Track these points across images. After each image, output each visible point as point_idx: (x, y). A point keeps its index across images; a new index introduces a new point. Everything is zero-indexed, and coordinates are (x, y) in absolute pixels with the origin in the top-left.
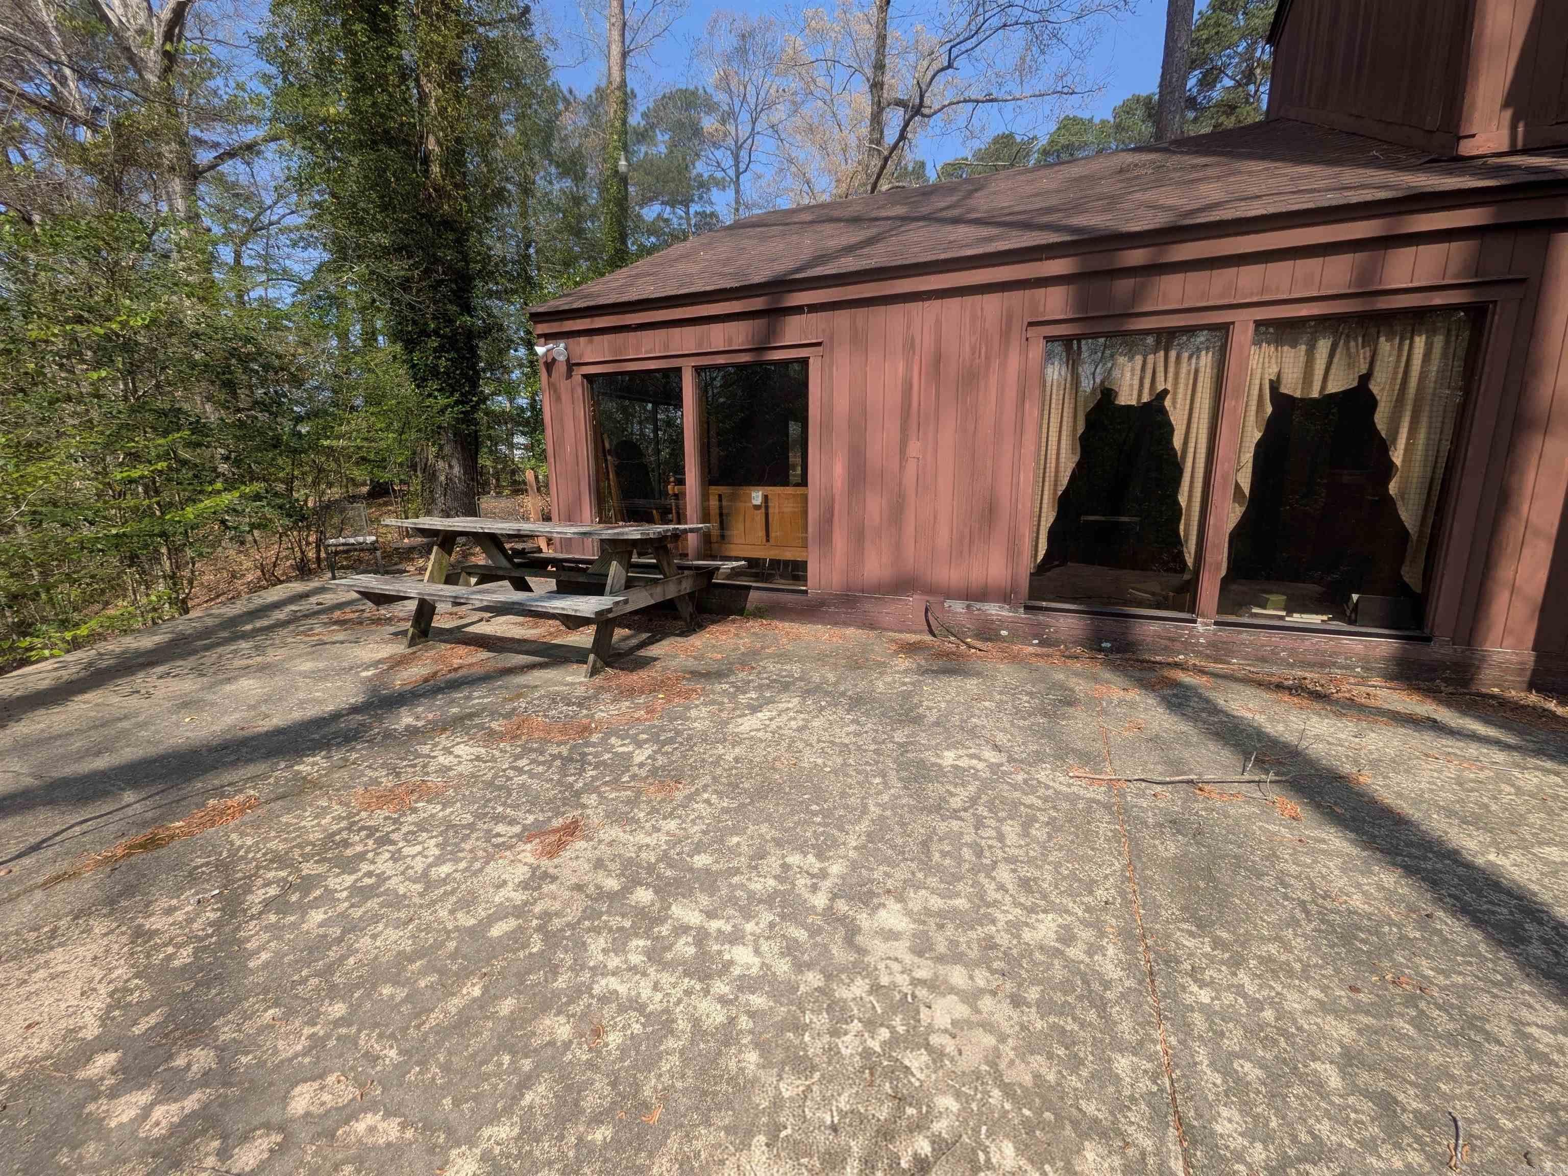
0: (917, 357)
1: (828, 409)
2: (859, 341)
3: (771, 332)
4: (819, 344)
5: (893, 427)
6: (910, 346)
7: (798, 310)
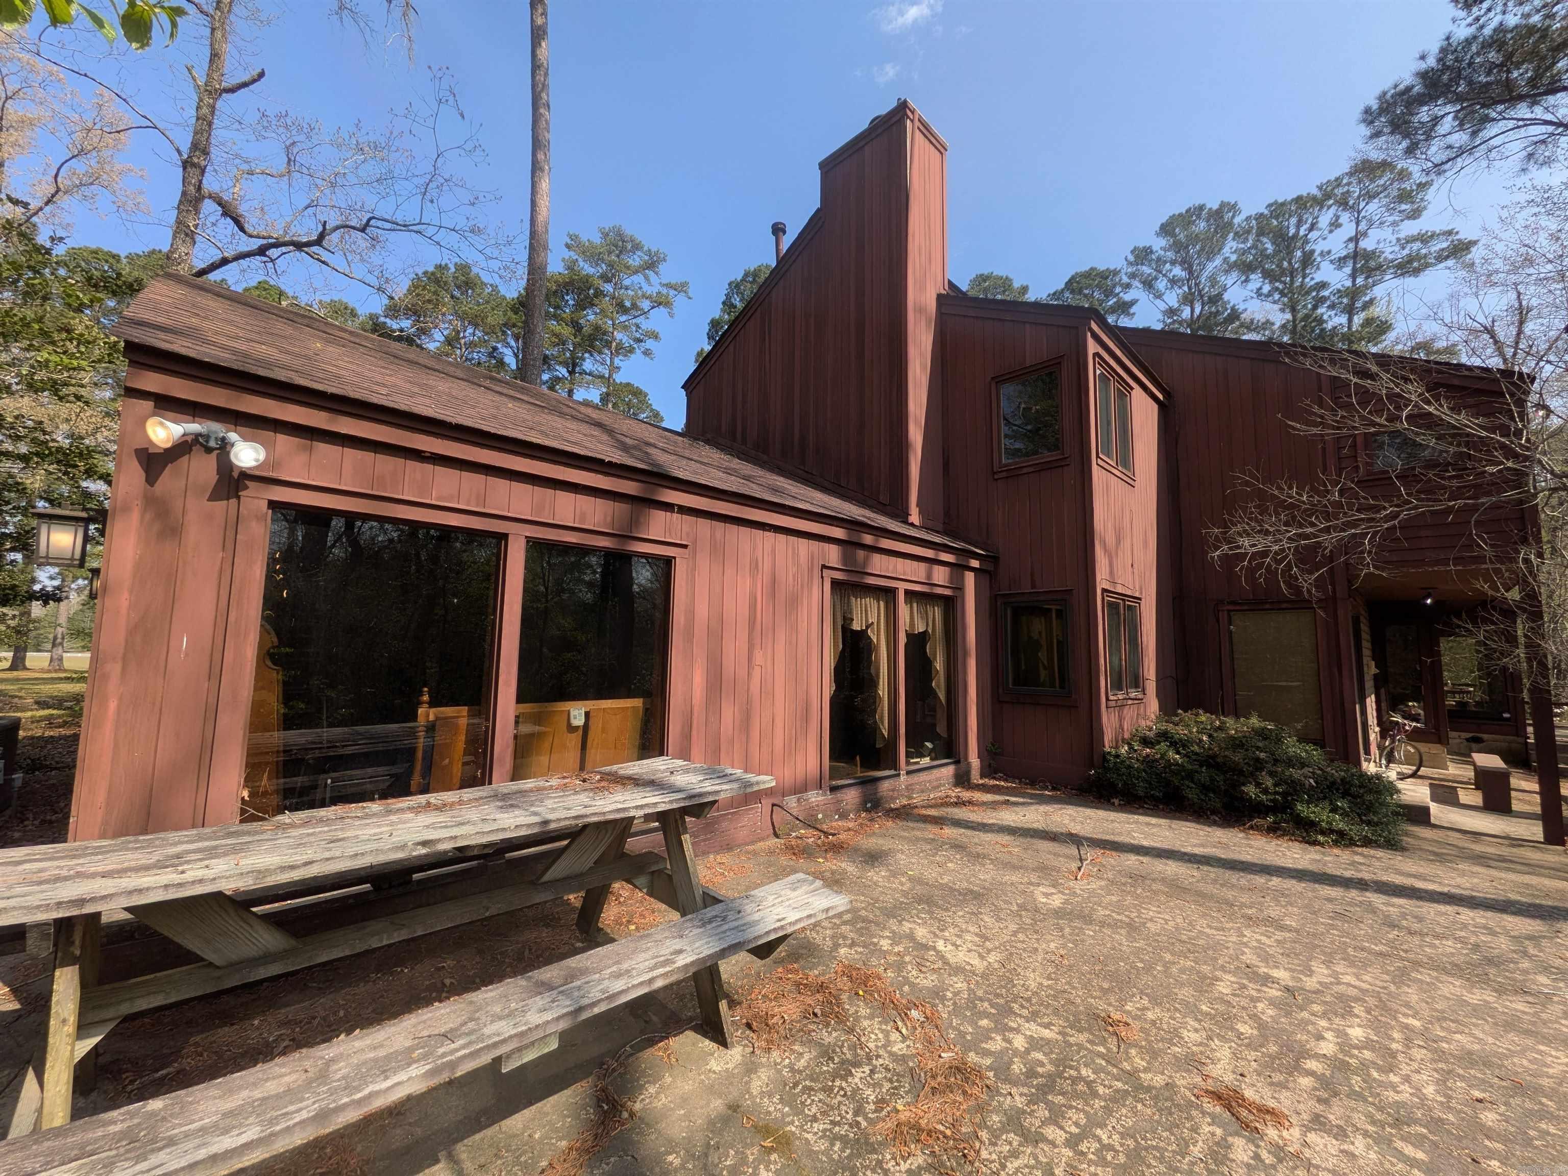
0: (760, 576)
1: (691, 613)
2: (718, 551)
3: (634, 521)
4: (685, 546)
5: (743, 635)
6: (755, 566)
7: (668, 507)
